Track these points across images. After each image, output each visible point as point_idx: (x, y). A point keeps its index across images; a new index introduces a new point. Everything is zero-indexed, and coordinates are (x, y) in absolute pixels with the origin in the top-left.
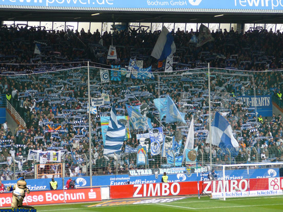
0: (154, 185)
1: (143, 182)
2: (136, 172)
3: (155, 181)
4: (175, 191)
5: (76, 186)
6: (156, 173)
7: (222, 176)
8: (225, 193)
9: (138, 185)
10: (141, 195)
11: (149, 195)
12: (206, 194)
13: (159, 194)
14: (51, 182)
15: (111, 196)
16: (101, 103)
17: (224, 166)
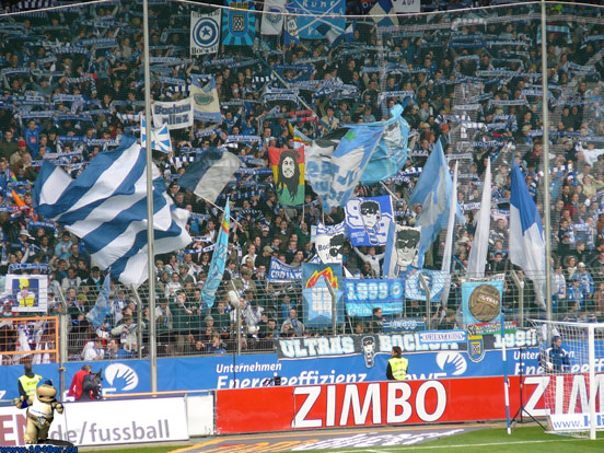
0: (362, 390)
1: (325, 378)
2: (302, 346)
3: (363, 376)
4: (430, 409)
5: (104, 392)
6: (369, 348)
7: (585, 360)
8: (593, 415)
9: (307, 387)
10: (318, 423)
11: (343, 421)
12: (533, 419)
13: (377, 419)
14: (24, 379)
15: (218, 423)
16: (186, 119)
17: (591, 327)
